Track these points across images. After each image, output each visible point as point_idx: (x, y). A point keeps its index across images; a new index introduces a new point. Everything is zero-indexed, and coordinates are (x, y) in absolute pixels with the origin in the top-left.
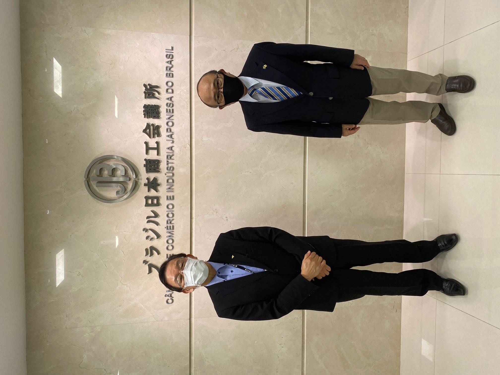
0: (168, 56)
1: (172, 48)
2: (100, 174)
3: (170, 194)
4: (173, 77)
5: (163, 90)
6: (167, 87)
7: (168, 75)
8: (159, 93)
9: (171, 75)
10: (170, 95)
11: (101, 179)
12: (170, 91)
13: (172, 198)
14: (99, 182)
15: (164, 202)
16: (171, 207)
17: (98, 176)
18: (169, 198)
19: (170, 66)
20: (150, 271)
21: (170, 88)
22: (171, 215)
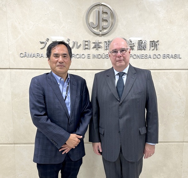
0: (176, 56)
1: (181, 58)
2: (104, 12)
3: (91, 57)
4: (163, 58)
5: (155, 52)
6: (157, 55)
7: (164, 56)
8: (153, 50)
9: (164, 57)
10: (152, 57)
11: (101, 13)
12: (155, 57)
13: (89, 57)
14: (99, 12)
15: (86, 52)
16: (83, 56)
17: (103, 11)
18: (89, 55)
19: (170, 57)
20: (42, 43)
21: (156, 57)
22: (78, 56)
